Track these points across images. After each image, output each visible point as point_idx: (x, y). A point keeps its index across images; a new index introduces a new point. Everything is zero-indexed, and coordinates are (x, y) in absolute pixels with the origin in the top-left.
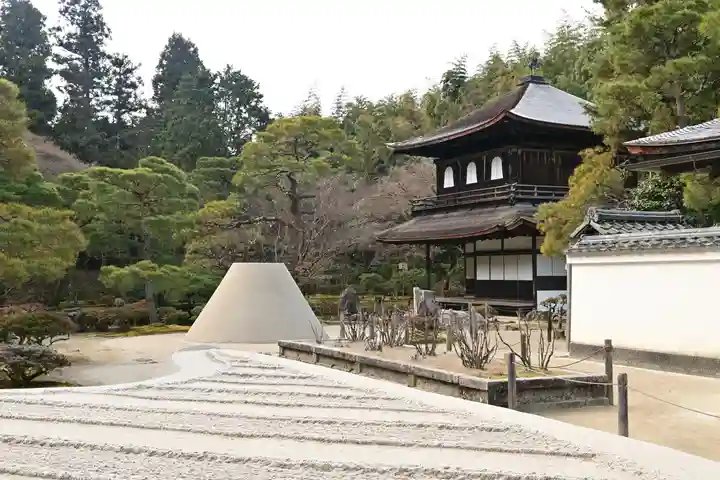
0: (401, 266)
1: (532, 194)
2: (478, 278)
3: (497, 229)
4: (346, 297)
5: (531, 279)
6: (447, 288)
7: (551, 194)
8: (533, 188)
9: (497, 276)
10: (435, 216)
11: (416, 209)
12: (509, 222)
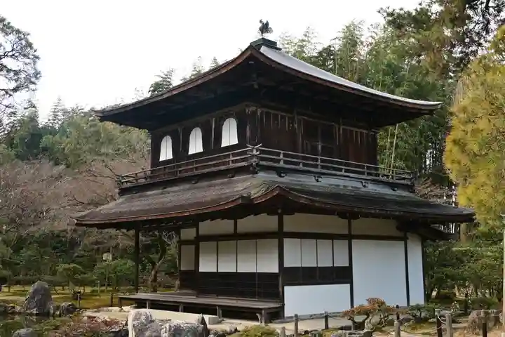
0: (105, 256)
1: (279, 161)
2: (201, 270)
3: (240, 201)
4: (35, 292)
5: (276, 271)
6: (155, 280)
7: (297, 164)
8: (278, 154)
9: (227, 267)
10: (149, 193)
11: (125, 185)
12: (255, 193)
